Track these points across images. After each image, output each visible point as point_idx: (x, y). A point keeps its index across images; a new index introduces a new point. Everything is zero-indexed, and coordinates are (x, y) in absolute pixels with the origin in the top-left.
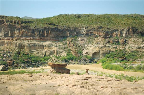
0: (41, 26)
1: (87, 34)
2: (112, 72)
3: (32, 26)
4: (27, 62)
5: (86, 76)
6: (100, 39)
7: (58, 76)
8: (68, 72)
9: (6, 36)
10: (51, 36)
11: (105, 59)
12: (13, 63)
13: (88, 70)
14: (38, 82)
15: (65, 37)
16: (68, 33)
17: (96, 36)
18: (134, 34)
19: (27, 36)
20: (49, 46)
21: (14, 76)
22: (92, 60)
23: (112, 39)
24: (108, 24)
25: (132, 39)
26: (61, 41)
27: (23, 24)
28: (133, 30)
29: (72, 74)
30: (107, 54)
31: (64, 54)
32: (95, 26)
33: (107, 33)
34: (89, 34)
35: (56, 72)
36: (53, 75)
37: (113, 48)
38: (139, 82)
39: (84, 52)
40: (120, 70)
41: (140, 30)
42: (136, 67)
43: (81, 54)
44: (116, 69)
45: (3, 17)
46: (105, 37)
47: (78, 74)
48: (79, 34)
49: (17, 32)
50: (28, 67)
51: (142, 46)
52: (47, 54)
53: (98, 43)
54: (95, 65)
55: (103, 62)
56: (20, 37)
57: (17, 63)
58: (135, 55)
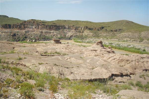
0: (50, 24)
1: (68, 28)
2: (78, 43)
3: (46, 24)
4: (44, 38)
5: (67, 45)
6: (73, 30)
7: (57, 44)
8: (60, 43)
9: (35, 28)
10: (54, 28)
11: (75, 38)
12: (39, 39)
13: (68, 42)
14: (49, 47)
15: (60, 29)
16: (61, 27)
17: (72, 29)
18: (86, 29)
19: (44, 28)
20: (53, 33)
21: (39, 44)
22: (70, 38)
23: (78, 31)
24: (77, 24)
25: (86, 31)
26: (58, 31)
27: (43, 23)
28: (86, 27)
29: (62, 44)
30: (76, 36)
31: (59, 36)
32: (72, 25)
33: (76, 28)
34: (69, 28)
35: (56, 43)
36: (55, 44)
37: (78, 34)
38: (87, 47)
39: (67, 35)
40: (80, 43)
41: (89, 27)
42: (87, 42)
43: (66, 36)
44: (79, 42)
45: (35, 20)
46: (75, 30)
47: (64, 44)
48: (65, 28)
49: (40, 26)
50: (44, 40)
51: (89, 34)
52: (52, 36)
53: (72, 32)
54: (71, 40)
55: (74, 39)
56: (41, 29)
57: (40, 39)
58: (86, 37)
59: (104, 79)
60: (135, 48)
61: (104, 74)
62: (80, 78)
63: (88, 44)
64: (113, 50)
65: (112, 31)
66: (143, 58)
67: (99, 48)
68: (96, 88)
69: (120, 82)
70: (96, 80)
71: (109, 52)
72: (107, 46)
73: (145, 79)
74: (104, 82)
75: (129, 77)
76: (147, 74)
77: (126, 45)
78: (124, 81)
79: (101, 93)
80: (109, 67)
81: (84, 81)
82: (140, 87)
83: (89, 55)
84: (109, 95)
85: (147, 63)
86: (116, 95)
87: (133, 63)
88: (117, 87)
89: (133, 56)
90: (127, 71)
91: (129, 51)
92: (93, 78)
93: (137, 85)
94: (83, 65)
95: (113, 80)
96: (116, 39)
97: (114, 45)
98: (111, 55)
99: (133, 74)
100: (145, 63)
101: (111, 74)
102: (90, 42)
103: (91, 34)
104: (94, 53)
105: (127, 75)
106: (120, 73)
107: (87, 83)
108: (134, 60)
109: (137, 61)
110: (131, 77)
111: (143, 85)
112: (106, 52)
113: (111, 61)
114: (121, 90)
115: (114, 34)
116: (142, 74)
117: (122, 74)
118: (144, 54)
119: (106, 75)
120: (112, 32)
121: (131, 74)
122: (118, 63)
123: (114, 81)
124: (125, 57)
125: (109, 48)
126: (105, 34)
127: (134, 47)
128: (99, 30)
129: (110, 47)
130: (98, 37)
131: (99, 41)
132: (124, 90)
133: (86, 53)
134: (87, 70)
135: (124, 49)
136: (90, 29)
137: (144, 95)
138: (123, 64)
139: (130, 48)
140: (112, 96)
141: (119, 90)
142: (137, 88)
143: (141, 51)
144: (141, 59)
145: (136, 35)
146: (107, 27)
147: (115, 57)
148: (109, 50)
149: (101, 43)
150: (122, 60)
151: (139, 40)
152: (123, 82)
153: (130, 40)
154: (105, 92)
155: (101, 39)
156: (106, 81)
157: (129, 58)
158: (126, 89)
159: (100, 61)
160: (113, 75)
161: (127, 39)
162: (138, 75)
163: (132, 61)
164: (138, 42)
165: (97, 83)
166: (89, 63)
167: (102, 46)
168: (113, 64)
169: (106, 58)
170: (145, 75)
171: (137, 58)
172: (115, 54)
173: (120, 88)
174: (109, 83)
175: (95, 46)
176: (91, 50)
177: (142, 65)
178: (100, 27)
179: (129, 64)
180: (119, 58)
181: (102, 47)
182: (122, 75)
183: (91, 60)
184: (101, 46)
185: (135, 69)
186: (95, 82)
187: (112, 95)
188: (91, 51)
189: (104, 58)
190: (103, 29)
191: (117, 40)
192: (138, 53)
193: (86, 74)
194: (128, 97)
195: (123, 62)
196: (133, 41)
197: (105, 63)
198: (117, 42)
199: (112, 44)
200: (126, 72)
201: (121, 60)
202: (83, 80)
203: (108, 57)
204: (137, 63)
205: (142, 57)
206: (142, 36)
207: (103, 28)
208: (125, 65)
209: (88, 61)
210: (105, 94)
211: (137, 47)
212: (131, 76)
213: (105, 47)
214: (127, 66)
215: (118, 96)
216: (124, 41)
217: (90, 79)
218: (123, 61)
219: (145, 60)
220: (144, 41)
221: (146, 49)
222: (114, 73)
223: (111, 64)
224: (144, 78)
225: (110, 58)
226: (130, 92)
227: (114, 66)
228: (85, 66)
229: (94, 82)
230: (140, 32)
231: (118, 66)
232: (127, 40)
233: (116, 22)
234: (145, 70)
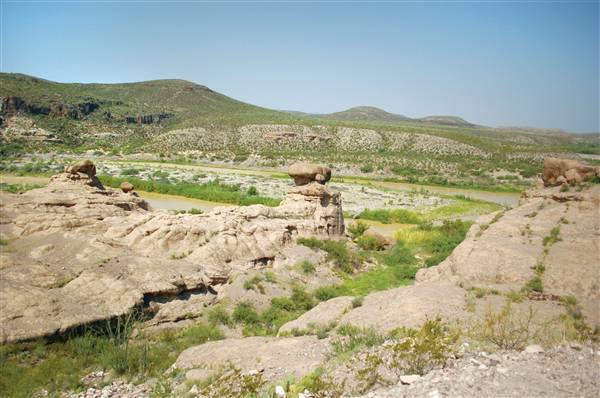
18: (17, 109)
25: (14, 118)
28: (16, 103)
38: (28, 193)
41: (29, 102)
42: (22, 168)
51: (32, 131)
58: (19, 146)
59: (114, 320)
60: (223, 186)
61: (112, 298)
62: (6, 336)
63: (30, 179)
64: (141, 199)
65: (131, 120)
66: (249, 219)
67: (80, 192)
68: (85, 366)
69: (178, 320)
70: (78, 331)
71: (126, 207)
72: (118, 184)
73: (263, 293)
74: (114, 331)
75: (209, 296)
76: (266, 274)
77: (189, 176)
78: (194, 312)
79: (106, 380)
80: (131, 267)
81: (21, 346)
82: (248, 322)
83: (38, 226)
84: (142, 381)
85: (264, 235)
86: (168, 372)
87: (220, 239)
88: (169, 339)
89: (218, 216)
90: (202, 273)
91: (202, 199)
92: (65, 323)
93: (239, 318)
94: (11, 276)
95: (152, 315)
96: (150, 152)
97: (145, 179)
98: (136, 217)
99: (223, 281)
100: (258, 236)
101: (139, 296)
102: (38, 170)
103: (42, 131)
104: (59, 216)
105: (201, 289)
106: (174, 284)
107: (40, 350)
108: (221, 228)
109: (231, 231)
110: (216, 293)
111: (259, 314)
112: (113, 208)
113: (136, 241)
114: (186, 348)
115: (143, 134)
116: (252, 275)
117: (184, 286)
118: (253, 206)
119: (120, 303)
120: (131, 125)
121: (215, 281)
122: (166, 246)
123: (155, 320)
124: (190, 222)
125: (125, 191)
126: (103, 134)
127: (217, 181)
128: (75, 118)
129: (130, 186)
130: (74, 144)
131: (82, 163)
132: (196, 348)
133: (20, 219)
134: (36, 292)
135: (183, 189)
136: (34, 111)
137: (265, 346)
138: (182, 247)
139: (205, 185)
140: (152, 382)
141: (179, 349)
142: (240, 328)
143: (242, 193)
144: (246, 222)
145: (224, 137)
146: (110, 103)
147: (150, 226)
148: (126, 197)
149: (89, 169)
150: (179, 235)
151: (234, 157)
152: (192, 317)
153: (201, 157)
154: (121, 372)
155: (89, 156)
156: (122, 328)
157: (202, 225)
158: (202, 340)
159: (92, 246)
160: (148, 297)
161: (192, 152)
162: (238, 283)
163: (216, 233)
164: (232, 162)
165: (84, 341)
166: (40, 263)
167: (96, 183)
168: (146, 252)
169: (116, 231)
170: (262, 276)
171: (230, 220)
172: (149, 214)
173: (180, 340)
174: (136, 332)
175: (61, 185)
176: (47, 204)
177: (250, 245)
178: (81, 101)
179: (204, 247)
180: (165, 228)
181: (95, 189)
182: (183, 292)
183: (48, 249)
184: (90, 184)
185: (228, 261)
186: (79, 340)
187: (152, 376)
188: (45, 209)
189: (105, 235)
190: (96, 113)
191: (155, 157)
192: (233, 201)
193: (29, 312)
194: (211, 368)
195: (184, 242)
196: (213, 160)
197: (113, 253)
198: (157, 165)
199: (136, 172)
200: (196, 277)
201: (176, 233)
202: (20, 341)
203: (124, 229)
204: (232, 240)
205: (246, 217)
206: (243, 140)
207: (93, 107)
208: (190, 253)
209: (35, 254)
210: (124, 379)
211: (227, 182)
212: (216, 288)
213: (107, 189)
214: (201, 253)
215: (174, 374)
216: (181, 161)
217: (52, 331)
218: (182, 238)
219: (259, 224)
220: (250, 160)
221: (259, 187)
222: (154, 288)
223: (140, 255)
224: (260, 288)
225: (130, 230)
226: (217, 347)
227: (148, 261)
228: (22, 277)
229: (71, 343)
230: (234, 126)
231: (165, 260)
232: (191, 156)
233: (147, 84)
234: (260, 260)
